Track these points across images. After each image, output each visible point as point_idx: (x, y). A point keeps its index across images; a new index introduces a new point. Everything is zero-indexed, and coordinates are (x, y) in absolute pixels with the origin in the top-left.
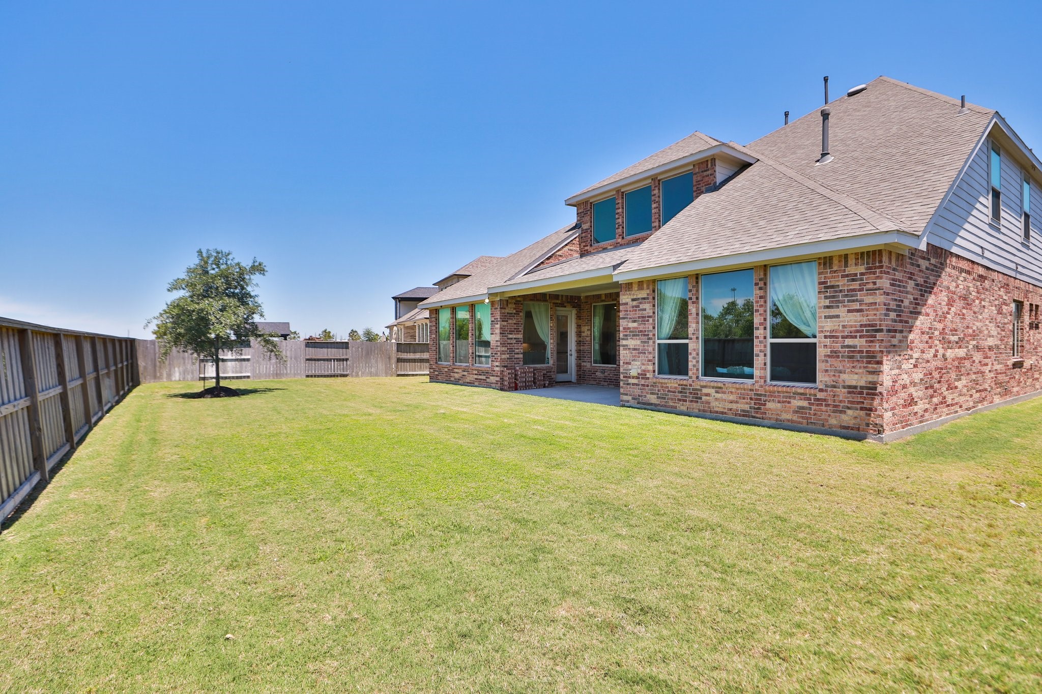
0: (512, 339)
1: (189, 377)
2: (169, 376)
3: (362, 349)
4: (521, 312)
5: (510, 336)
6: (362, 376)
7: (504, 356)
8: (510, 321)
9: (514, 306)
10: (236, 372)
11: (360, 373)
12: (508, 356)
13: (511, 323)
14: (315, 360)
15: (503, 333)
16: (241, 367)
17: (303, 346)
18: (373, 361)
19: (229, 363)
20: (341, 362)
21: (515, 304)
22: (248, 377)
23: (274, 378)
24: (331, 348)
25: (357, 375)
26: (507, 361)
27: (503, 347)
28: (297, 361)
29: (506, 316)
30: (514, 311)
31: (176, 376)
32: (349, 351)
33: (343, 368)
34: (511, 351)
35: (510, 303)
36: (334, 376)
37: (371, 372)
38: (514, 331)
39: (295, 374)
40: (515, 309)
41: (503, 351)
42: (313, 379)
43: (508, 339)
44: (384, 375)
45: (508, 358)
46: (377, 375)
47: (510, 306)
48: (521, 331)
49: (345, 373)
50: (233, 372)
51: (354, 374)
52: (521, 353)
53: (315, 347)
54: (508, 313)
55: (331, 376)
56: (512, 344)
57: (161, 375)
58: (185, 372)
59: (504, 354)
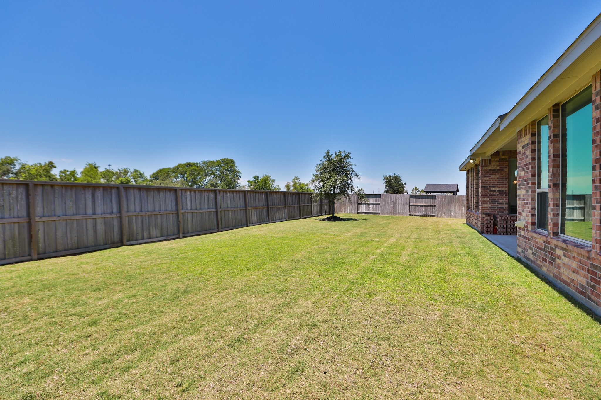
0: (495, 191)
1: (353, 212)
2: (345, 211)
3: (445, 199)
4: (506, 168)
5: (494, 189)
6: (444, 217)
7: (485, 206)
8: (493, 177)
9: (498, 163)
10: (374, 211)
11: (443, 215)
12: (490, 205)
13: (494, 178)
14: (415, 205)
15: (485, 187)
16: (376, 208)
17: (408, 198)
18: (453, 208)
19: (371, 206)
20: (431, 208)
21: (498, 161)
22: (379, 213)
23: (392, 215)
24: (425, 199)
25: (441, 216)
26: (489, 210)
27: (484, 197)
28: (404, 206)
29: (488, 172)
30: (498, 168)
31: (348, 211)
32: (437, 200)
33: (432, 211)
34: (494, 201)
35: (493, 161)
36: (426, 216)
37: (451, 215)
38: (498, 185)
39: (403, 213)
40: (498, 166)
41: (484, 201)
42: (414, 217)
43: (490, 191)
44: (460, 217)
45: (490, 207)
46: (455, 217)
47: (492, 164)
48: (505, 185)
49: (434, 214)
50: (372, 211)
51: (439, 215)
52: (506, 204)
53: (415, 198)
54: (490, 170)
55: (424, 216)
56: (495, 195)
57: (342, 210)
58: (352, 209)
59: (486, 204)
